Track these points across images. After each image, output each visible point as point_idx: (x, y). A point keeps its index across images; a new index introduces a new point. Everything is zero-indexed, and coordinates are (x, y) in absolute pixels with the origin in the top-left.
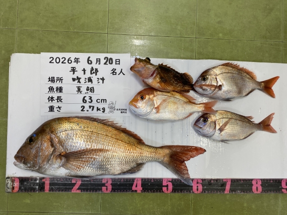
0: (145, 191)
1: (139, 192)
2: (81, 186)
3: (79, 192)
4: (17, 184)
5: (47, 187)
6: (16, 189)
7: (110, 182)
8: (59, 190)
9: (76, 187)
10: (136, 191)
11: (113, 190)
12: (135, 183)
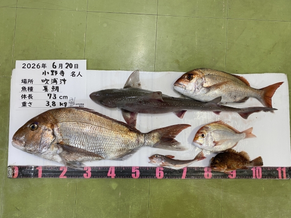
0: (118, 177)
1: (113, 177)
2: (67, 173)
3: (65, 177)
4: (16, 172)
5: (40, 174)
6: (16, 175)
7: (90, 170)
8: (50, 176)
9: (63, 174)
10: (110, 177)
11: (93, 176)
12: (110, 171)
